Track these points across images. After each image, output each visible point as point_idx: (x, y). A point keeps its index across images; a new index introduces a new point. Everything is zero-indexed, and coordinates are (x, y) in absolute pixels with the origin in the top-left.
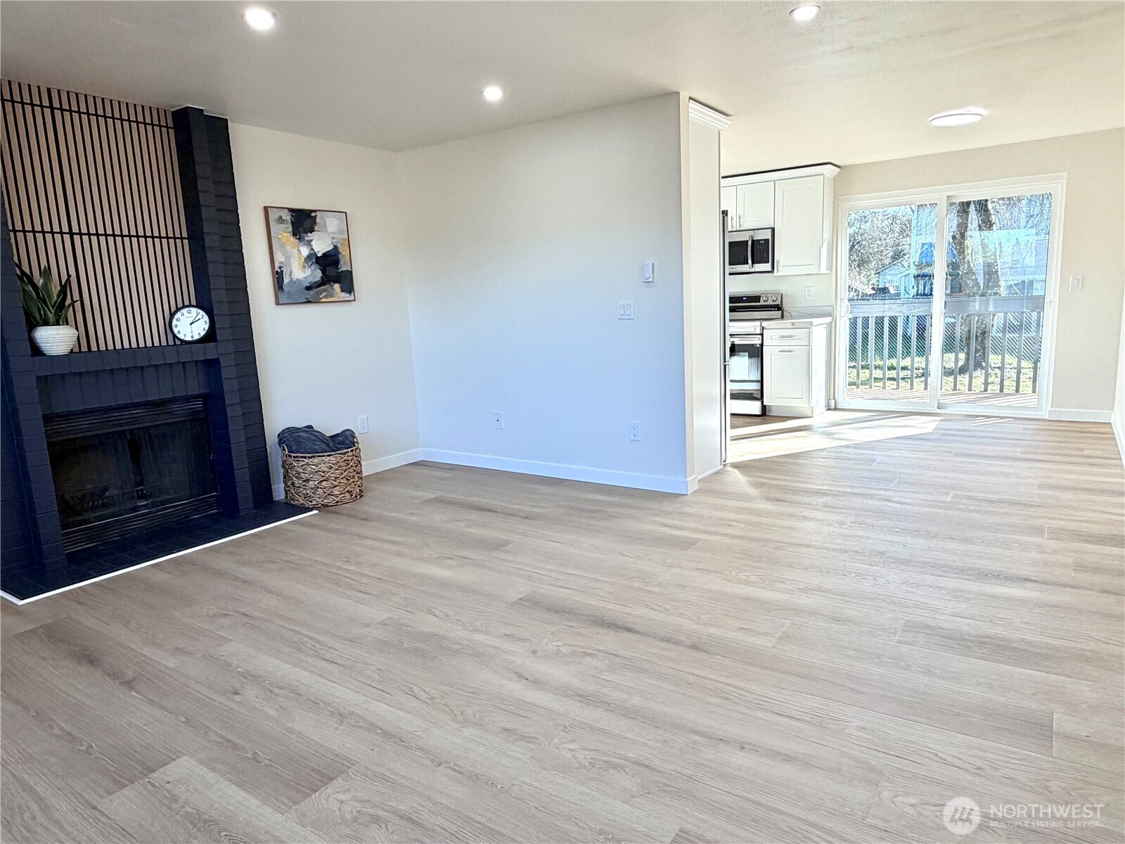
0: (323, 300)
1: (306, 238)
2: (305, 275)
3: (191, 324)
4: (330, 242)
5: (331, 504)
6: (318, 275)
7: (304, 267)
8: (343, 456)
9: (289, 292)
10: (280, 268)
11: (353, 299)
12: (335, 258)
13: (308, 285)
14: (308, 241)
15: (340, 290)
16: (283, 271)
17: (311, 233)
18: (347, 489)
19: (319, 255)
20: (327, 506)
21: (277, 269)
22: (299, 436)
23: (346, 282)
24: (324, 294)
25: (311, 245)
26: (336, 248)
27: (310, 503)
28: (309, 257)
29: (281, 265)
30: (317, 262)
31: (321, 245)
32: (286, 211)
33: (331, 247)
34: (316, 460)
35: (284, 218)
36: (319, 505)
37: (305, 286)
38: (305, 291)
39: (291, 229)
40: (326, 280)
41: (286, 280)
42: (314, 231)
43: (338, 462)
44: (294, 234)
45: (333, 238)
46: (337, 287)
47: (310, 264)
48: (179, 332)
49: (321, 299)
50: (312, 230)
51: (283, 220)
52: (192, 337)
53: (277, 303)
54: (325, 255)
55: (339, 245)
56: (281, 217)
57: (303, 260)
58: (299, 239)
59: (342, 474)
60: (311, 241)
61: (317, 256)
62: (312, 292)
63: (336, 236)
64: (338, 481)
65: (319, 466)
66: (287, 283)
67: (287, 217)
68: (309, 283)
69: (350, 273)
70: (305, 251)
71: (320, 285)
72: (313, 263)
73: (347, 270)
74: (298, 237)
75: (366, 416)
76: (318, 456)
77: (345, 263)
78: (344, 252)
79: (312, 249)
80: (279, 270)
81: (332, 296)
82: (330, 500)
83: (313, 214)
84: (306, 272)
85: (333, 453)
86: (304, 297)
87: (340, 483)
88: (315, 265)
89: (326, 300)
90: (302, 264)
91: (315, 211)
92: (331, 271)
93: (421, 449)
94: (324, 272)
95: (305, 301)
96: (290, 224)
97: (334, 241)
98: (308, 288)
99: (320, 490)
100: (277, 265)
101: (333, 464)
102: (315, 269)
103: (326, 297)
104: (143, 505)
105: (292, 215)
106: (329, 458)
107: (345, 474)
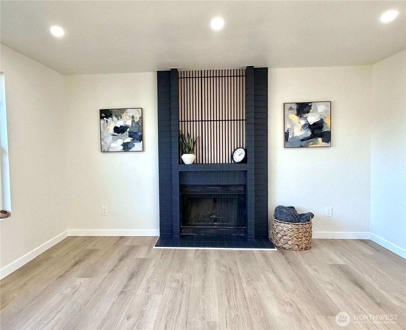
0: (311, 146)
1: (304, 116)
2: (301, 134)
3: (239, 155)
4: (319, 117)
5: (286, 248)
6: (309, 133)
7: (301, 130)
8: (295, 226)
9: (291, 142)
10: (287, 131)
11: (330, 146)
12: (321, 125)
13: (302, 139)
14: (305, 117)
15: (321, 141)
16: (289, 132)
17: (307, 113)
18: (296, 243)
19: (311, 124)
20: (284, 249)
21: (286, 131)
22: (282, 211)
23: (327, 137)
24: (311, 143)
25: (307, 119)
26: (322, 120)
27: (277, 244)
28: (305, 125)
29: (288, 130)
30: (309, 128)
31: (312, 118)
32: (295, 104)
33: (319, 119)
34: (282, 225)
35: (293, 107)
36: (281, 247)
37: (300, 139)
38: (301, 142)
39: (296, 112)
40: (314, 136)
41: (290, 136)
42: (309, 112)
43: (293, 228)
44: (298, 115)
45: (320, 115)
46: (320, 140)
47: (305, 129)
48: (235, 158)
49: (309, 145)
50: (308, 112)
51: (292, 109)
52: (238, 160)
53: (285, 147)
54: (314, 124)
55: (324, 118)
56: (291, 107)
57: (301, 127)
58: (300, 117)
59: (295, 235)
60: (307, 117)
61: (310, 124)
62: (304, 142)
63: (323, 114)
64: (291, 238)
65: (283, 228)
66: (291, 138)
67: (295, 107)
68: (303, 138)
69: (330, 132)
70: (303, 122)
71: (310, 139)
72: (307, 128)
73: (328, 131)
74: (299, 116)
75: (331, 207)
76: (283, 223)
77: (327, 127)
78: (327, 121)
79: (307, 121)
80: (287, 132)
81: (316, 144)
82: (286, 246)
83: (310, 104)
84: (302, 132)
85: (290, 223)
86: (299, 145)
87: (292, 239)
88: (308, 129)
89: (312, 146)
90: (300, 129)
91: (311, 103)
92: (316, 132)
93: (370, 233)
94: (312, 132)
95: (300, 146)
96: (296, 110)
97: (321, 116)
98: (302, 140)
99: (282, 239)
100: (286, 130)
101: (290, 229)
102: (307, 131)
103: (312, 144)
104: (216, 225)
105: (297, 106)
106: (288, 225)
107: (296, 235)
